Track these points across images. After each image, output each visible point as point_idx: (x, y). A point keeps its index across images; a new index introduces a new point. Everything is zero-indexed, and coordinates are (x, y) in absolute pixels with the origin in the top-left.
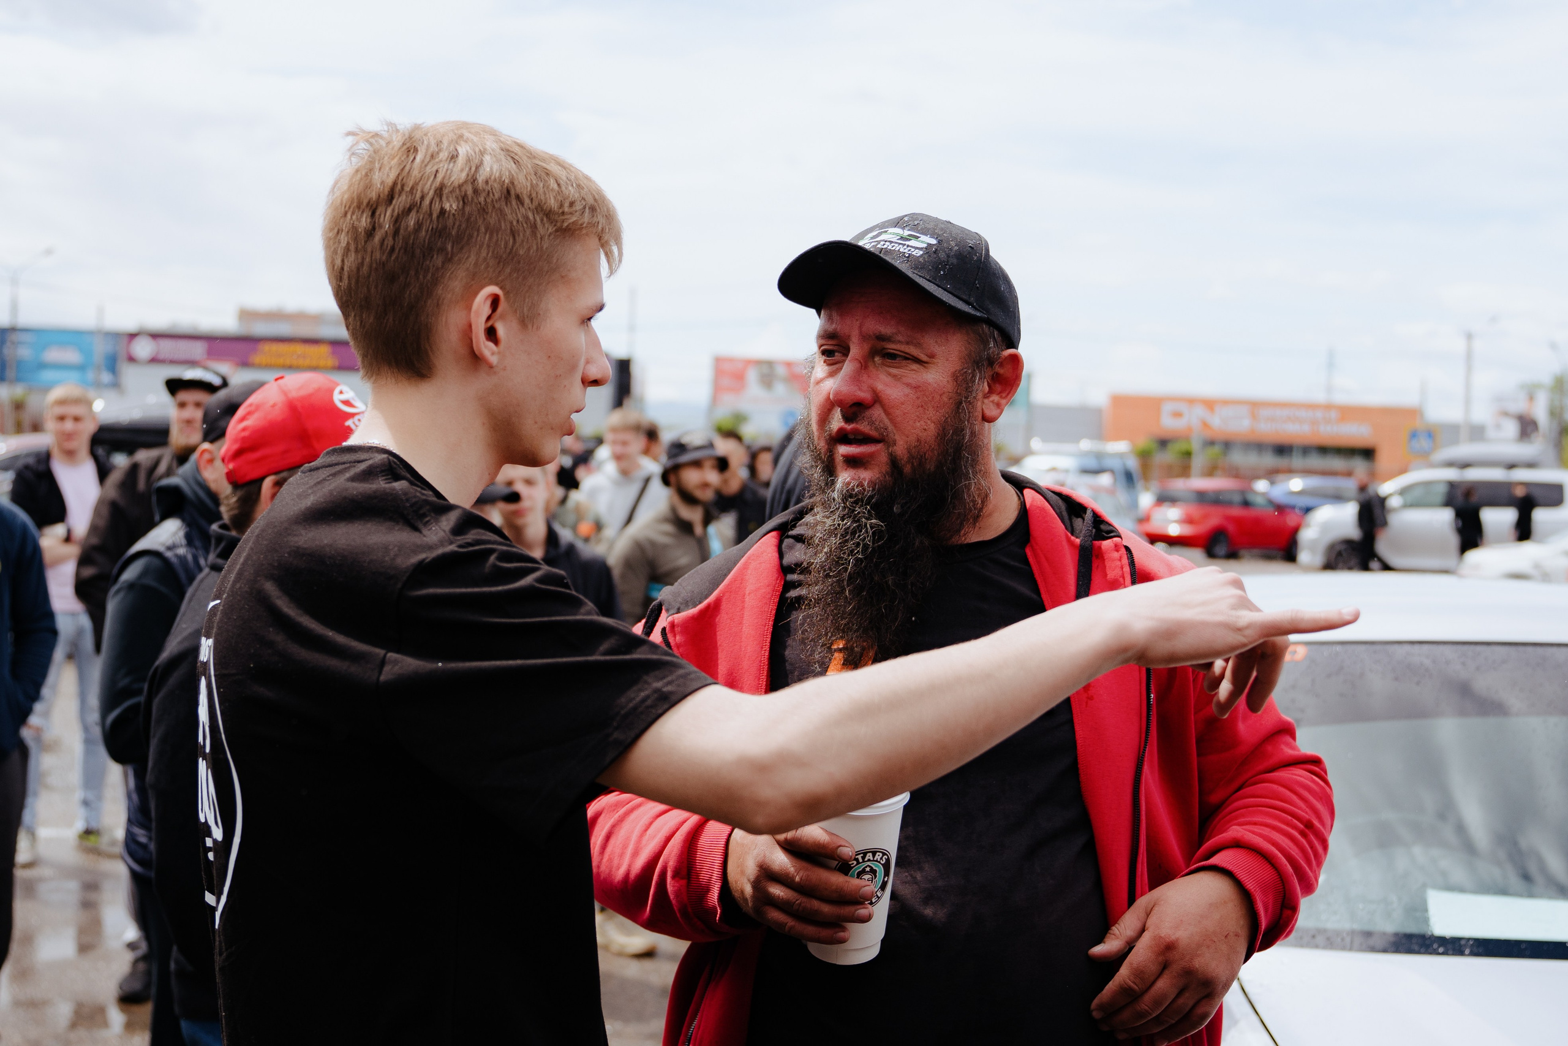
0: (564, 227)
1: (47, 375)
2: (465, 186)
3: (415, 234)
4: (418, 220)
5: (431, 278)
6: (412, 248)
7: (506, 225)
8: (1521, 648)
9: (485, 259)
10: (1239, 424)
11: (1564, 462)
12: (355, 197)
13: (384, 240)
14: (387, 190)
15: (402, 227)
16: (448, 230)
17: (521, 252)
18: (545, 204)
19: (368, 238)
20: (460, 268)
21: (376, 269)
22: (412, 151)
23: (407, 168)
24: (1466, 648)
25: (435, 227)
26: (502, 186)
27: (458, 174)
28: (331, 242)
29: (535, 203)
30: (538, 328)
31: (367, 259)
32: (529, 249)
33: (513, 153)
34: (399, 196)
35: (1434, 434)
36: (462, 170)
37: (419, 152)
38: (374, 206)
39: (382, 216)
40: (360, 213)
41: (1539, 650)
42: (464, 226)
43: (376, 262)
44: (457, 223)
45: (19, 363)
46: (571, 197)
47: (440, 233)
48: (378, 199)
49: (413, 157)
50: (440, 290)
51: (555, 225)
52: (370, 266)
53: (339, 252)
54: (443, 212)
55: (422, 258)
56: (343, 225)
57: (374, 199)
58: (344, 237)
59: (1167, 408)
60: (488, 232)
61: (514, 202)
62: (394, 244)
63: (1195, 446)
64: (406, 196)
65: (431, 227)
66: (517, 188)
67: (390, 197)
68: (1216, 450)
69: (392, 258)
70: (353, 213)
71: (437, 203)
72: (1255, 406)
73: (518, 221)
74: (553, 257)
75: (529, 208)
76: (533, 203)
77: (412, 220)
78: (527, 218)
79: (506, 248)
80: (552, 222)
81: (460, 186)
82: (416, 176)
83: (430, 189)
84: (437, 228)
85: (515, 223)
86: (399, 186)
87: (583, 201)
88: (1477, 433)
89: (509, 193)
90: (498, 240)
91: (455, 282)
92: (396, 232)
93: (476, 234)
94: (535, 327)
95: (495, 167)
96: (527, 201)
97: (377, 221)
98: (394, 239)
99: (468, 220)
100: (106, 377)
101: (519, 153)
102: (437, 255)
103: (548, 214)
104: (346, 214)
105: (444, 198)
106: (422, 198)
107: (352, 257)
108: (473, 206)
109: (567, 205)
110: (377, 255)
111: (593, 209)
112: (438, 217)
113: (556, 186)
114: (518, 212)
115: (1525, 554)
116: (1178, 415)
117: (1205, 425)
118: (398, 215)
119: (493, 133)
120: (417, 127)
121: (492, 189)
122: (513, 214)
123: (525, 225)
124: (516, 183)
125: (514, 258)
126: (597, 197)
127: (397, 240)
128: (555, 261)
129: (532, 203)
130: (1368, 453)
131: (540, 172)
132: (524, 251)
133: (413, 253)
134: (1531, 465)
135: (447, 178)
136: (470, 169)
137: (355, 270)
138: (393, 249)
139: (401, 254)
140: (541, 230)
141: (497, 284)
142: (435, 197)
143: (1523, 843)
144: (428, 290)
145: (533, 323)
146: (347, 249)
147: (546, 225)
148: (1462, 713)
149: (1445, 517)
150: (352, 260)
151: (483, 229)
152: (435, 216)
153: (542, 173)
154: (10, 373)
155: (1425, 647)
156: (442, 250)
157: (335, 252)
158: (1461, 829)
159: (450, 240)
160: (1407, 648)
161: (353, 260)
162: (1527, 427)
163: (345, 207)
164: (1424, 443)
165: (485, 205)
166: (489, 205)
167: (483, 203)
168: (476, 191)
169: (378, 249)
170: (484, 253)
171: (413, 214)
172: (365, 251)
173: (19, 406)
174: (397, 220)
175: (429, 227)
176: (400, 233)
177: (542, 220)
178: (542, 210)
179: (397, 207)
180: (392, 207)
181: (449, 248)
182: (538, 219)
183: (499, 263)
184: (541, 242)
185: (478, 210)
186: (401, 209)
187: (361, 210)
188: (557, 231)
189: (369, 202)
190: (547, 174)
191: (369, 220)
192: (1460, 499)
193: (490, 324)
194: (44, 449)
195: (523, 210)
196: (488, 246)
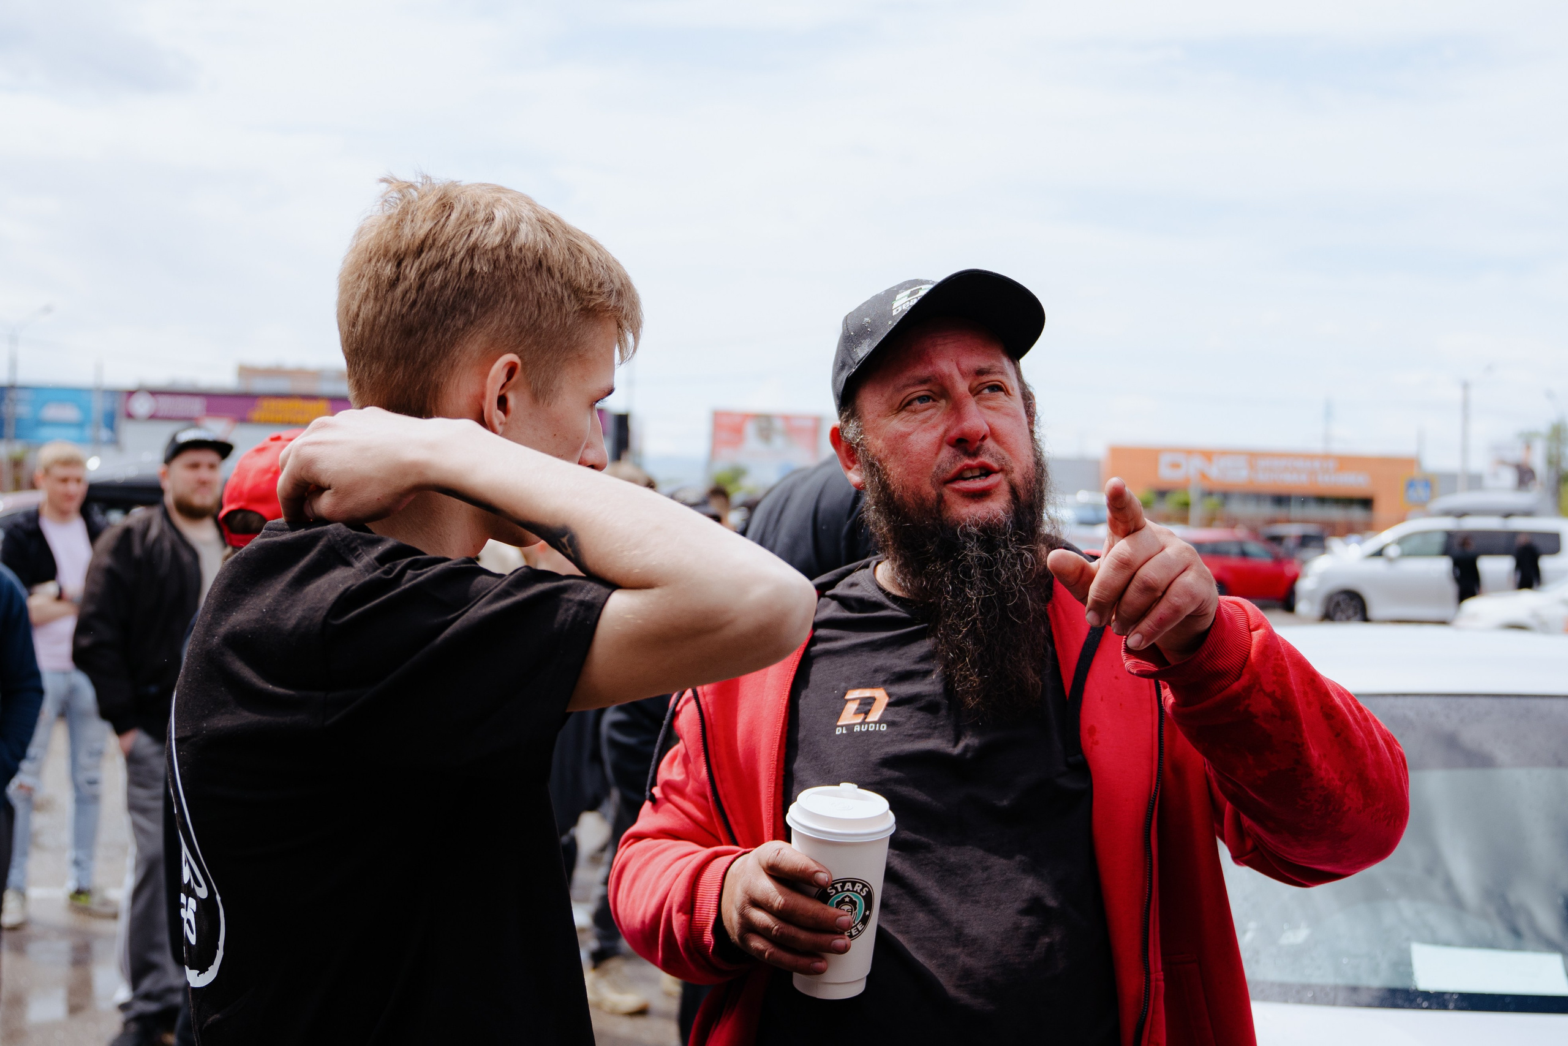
0: (589, 307)
1: (45, 432)
2: (498, 250)
3: (440, 291)
4: (446, 277)
5: (450, 337)
6: (436, 304)
7: (533, 297)
8: (1505, 701)
9: (507, 327)
10: (1237, 474)
11: (1562, 510)
12: (383, 244)
13: (406, 292)
14: (417, 242)
15: (428, 281)
16: (475, 291)
17: (545, 325)
18: (575, 280)
19: (390, 288)
20: (481, 332)
21: (394, 320)
22: (448, 207)
23: (441, 223)
24: (1449, 700)
25: (462, 287)
26: (535, 257)
27: (493, 238)
28: (349, 286)
29: (565, 278)
30: (549, 404)
31: (386, 309)
32: (553, 323)
33: (547, 224)
34: (429, 250)
35: (1432, 484)
36: (497, 233)
37: (455, 210)
38: (402, 256)
39: (408, 268)
40: (385, 261)
41: (1524, 701)
42: (491, 290)
43: (396, 314)
44: (485, 286)
45: (18, 421)
46: (601, 278)
47: (466, 294)
48: (407, 250)
49: (449, 212)
50: (457, 352)
51: (581, 304)
52: (388, 318)
53: (356, 297)
54: (472, 272)
55: (443, 317)
56: (365, 271)
57: (402, 249)
58: (365, 283)
59: (1165, 459)
60: (515, 300)
61: (545, 274)
62: (417, 297)
63: (1193, 496)
64: (437, 251)
65: (457, 286)
66: (549, 260)
67: (419, 251)
68: (1214, 500)
69: (413, 312)
70: (378, 261)
71: (468, 263)
72: (1253, 456)
73: (546, 294)
74: (574, 334)
75: (559, 282)
76: (564, 277)
77: (438, 276)
78: (556, 292)
79: (530, 318)
80: (579, 300)
81: (493, 250)
82: (449, 233)
83: (462, 248)
84: (463, 289)
85: (543, 295)
86: (430, 241)
87: (611, 284)
88: (1475, 482)
89: (540, 265)
90: (523, 309)
91: (474, 345)
92: (421, 286)
93: (502, 300)
94: (546, 402)
95: (531, 237)
96: (557, 275)
97: (402, 272)
98: (417, 292)
99: (496, 284)
100: (104, 434)
101: (554, 226)
102: (460, 315)
103: (576, 291)
104: (370, 260)
105: (476, 260)
106: (453, 256)
107: (370, 304)
108: (504, 271)
109: (595, 285)
110: (397, 306)
111: (619, 294)
112: (466, 278)
113: (587, 266)
114: (547, 285)
115: (1525, 603)
116: (1176, 466)
117: (1204, 476)
118: (426, 269)
119: (530, 203)
120: (454, 184)
121: (524, 257)
122: (542, 285)
123: (552, 299)
124: (549, 255)
125: (536, 330)
126: (624, 282)
127: (420, 294)
128: (575, 339)
129: (562, 278)
130: (1366, 503)
131: (572, 249)
132: (547, 325)
133: (435, 309)
134: (1528, 513)
135: (481, 239)
136: (506, 234)
137: (371, 318)
138: (414, 303)
139: (422, 309)
140: (567, 306)
141: (516, 353)
142: (466, 257)
143: (1513, 898)
144: (443, 351)
145: (545, 398)
146: (366, 297)
147: (573, 303)
148: (1449, 765)
149: (1443, 566)
150: (368, 309)
151: (509, 297)
152: (463, 276)
153: (574, 250)
154: (9, 430)
155: (1409, 700)
156: (466, 311)
157: (353, 296)
158: (1449, 884)
159: (475, 301)
160: (1391, 700)
161: (370, 307)
162: (1525, 475)
163: (370, 252)
164: (1421, 493)
165: (516, 272)
166: (520, 273)
167: (514, 270)
168: (508, 257)
169: (399, 300)
170: (507, 320)
171: (441, 271)
172: (386, 301)
173: (17, 463)
174: (423, 275)
175: (456, 286)
176: (425, 288)
177: (569, 296)
178: (571, 286)
179: (425, 261)
180: (420, 259)
181: (473, 310)
182: (566, 295)
183: (520, 333)
184: (565, 319)
185: (508, 276)
186: (430, 264)
187: (387, 259)
188: (582, 309)
189: (396, 252)
190: (580, 251)
191: (394, 269)
192: (1457, 549)
193: (503, 392)
194: (33, 508)
195: (552, 284)
196: (513, 315)
